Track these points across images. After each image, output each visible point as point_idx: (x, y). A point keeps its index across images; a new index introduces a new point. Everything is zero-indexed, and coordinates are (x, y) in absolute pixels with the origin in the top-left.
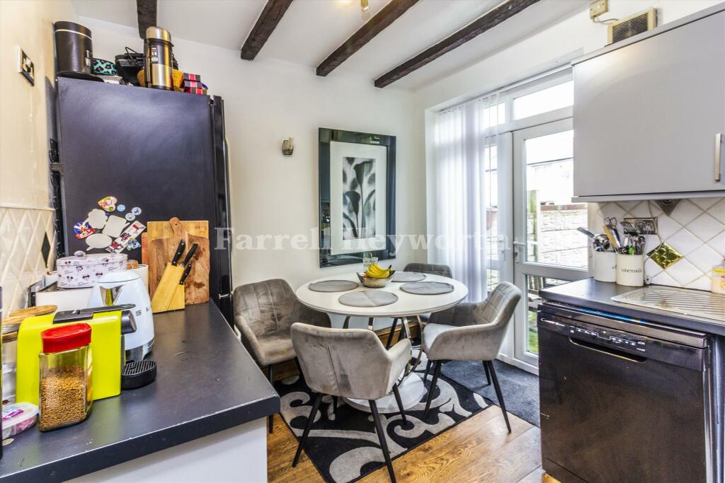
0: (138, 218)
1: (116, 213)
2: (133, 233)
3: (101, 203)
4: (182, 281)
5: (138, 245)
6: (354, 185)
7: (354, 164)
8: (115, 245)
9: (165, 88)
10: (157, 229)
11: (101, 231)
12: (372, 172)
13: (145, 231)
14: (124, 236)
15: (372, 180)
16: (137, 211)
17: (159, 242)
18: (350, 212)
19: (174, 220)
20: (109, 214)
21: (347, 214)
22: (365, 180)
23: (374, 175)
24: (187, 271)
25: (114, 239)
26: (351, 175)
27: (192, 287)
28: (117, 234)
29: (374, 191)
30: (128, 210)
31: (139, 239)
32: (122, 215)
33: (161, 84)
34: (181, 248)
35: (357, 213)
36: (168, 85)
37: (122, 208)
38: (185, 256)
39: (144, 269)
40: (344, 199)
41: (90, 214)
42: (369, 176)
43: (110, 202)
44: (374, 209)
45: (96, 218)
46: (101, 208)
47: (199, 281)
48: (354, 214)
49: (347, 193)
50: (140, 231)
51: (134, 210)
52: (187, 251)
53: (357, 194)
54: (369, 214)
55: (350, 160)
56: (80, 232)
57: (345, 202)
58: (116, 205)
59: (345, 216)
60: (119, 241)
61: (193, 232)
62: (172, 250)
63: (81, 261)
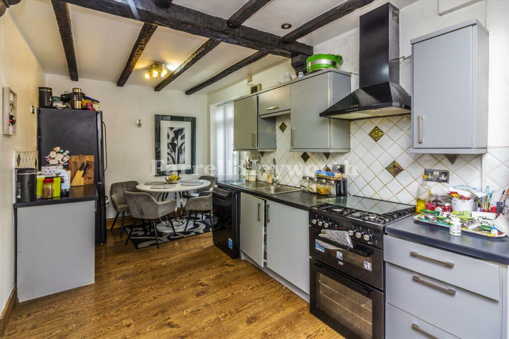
0: (67, 154)
1: (60, 153)
2: (66, 159)
3: (55, 149)
4: (83, 176)
5: (67, 164)
6: (173, 140)
7: (173, 130)
8: (59, 163)
9: (79, 109)
10: (74, 158)
11: (54, 159)
12: (183, 134)
13: (70, 159)
14: (62, 160)
15: (183, 138)
16: (67, 152)
17: (75, 163)
18: (171, 152)
19: (81, 156)
20: (57, 153)
21: (170, 152)
22: (179, 137)
23: (184, 135)
24: (85, 172)
25: (59, 161)
26: (172, 135)
27: (87, 179)
28: (60, 160)
29: (184, 143)
30: (64, 152)
31: (68, 161)
32: (62, 153)
33: (78, 108)
34: (83, 165)
35: (175, 152)
36: (80, 108)
37: (62, 151)
38: (85, 167)
39: (69, 172)
40: (168, 146)
41: (51, 153)
42: (181, 135)
43: (58, 149)
44: (184, 150)
45: (53, 154)
46: (54, 151)
47: (90, 177)
48: (173, 152)
49: (170, 144)
50: (68, 159)
51: (66, 151)
52: (85, 166)
53: (176, 144)
54: (181, 153)
55: (171, 129)
56: (47, 159)
57: (168, 147)
58: (60, 150)
59: (168, 154)
60: (61, 162)
61: (88, 159)
62: (79, 166)
63: (49, 167)
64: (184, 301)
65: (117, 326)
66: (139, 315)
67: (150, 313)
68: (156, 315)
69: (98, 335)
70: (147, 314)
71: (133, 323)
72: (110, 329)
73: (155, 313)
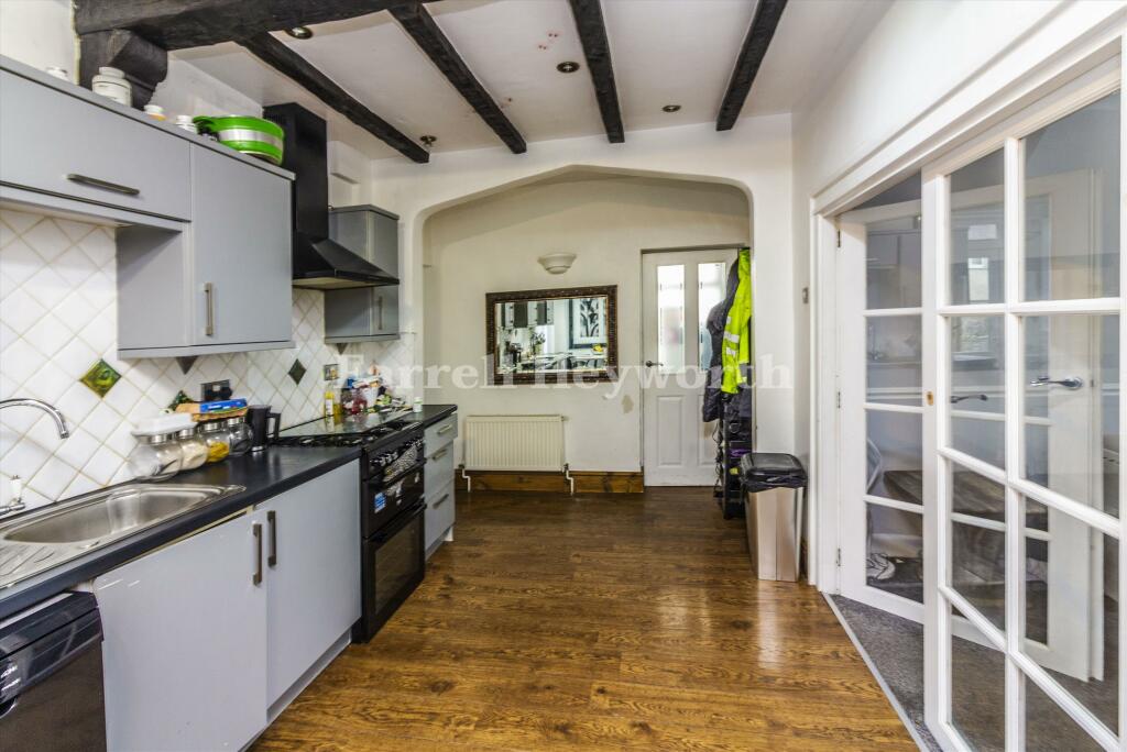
64: (482, 688)
65: (621, 702)
66: (576, 705)
67: (555, 698)
68: (549, 688)
69: (656, 702)
70: (561, 699)
71: (593, 692)
72: (635, 704)
73: (548, 693)
